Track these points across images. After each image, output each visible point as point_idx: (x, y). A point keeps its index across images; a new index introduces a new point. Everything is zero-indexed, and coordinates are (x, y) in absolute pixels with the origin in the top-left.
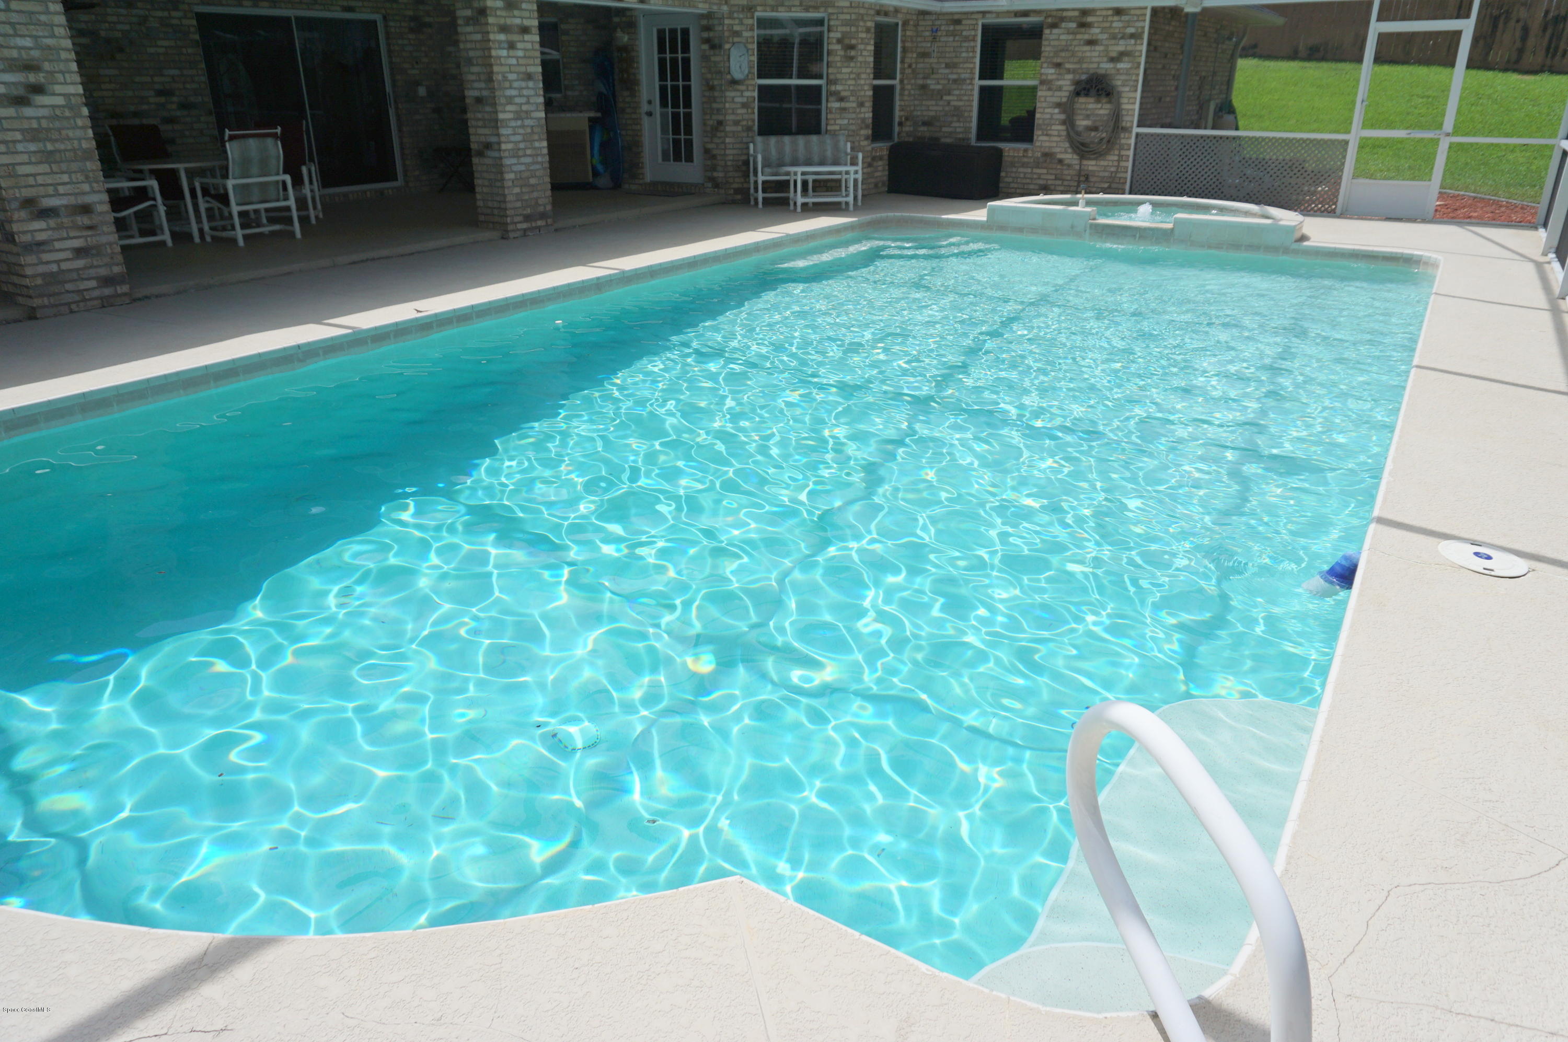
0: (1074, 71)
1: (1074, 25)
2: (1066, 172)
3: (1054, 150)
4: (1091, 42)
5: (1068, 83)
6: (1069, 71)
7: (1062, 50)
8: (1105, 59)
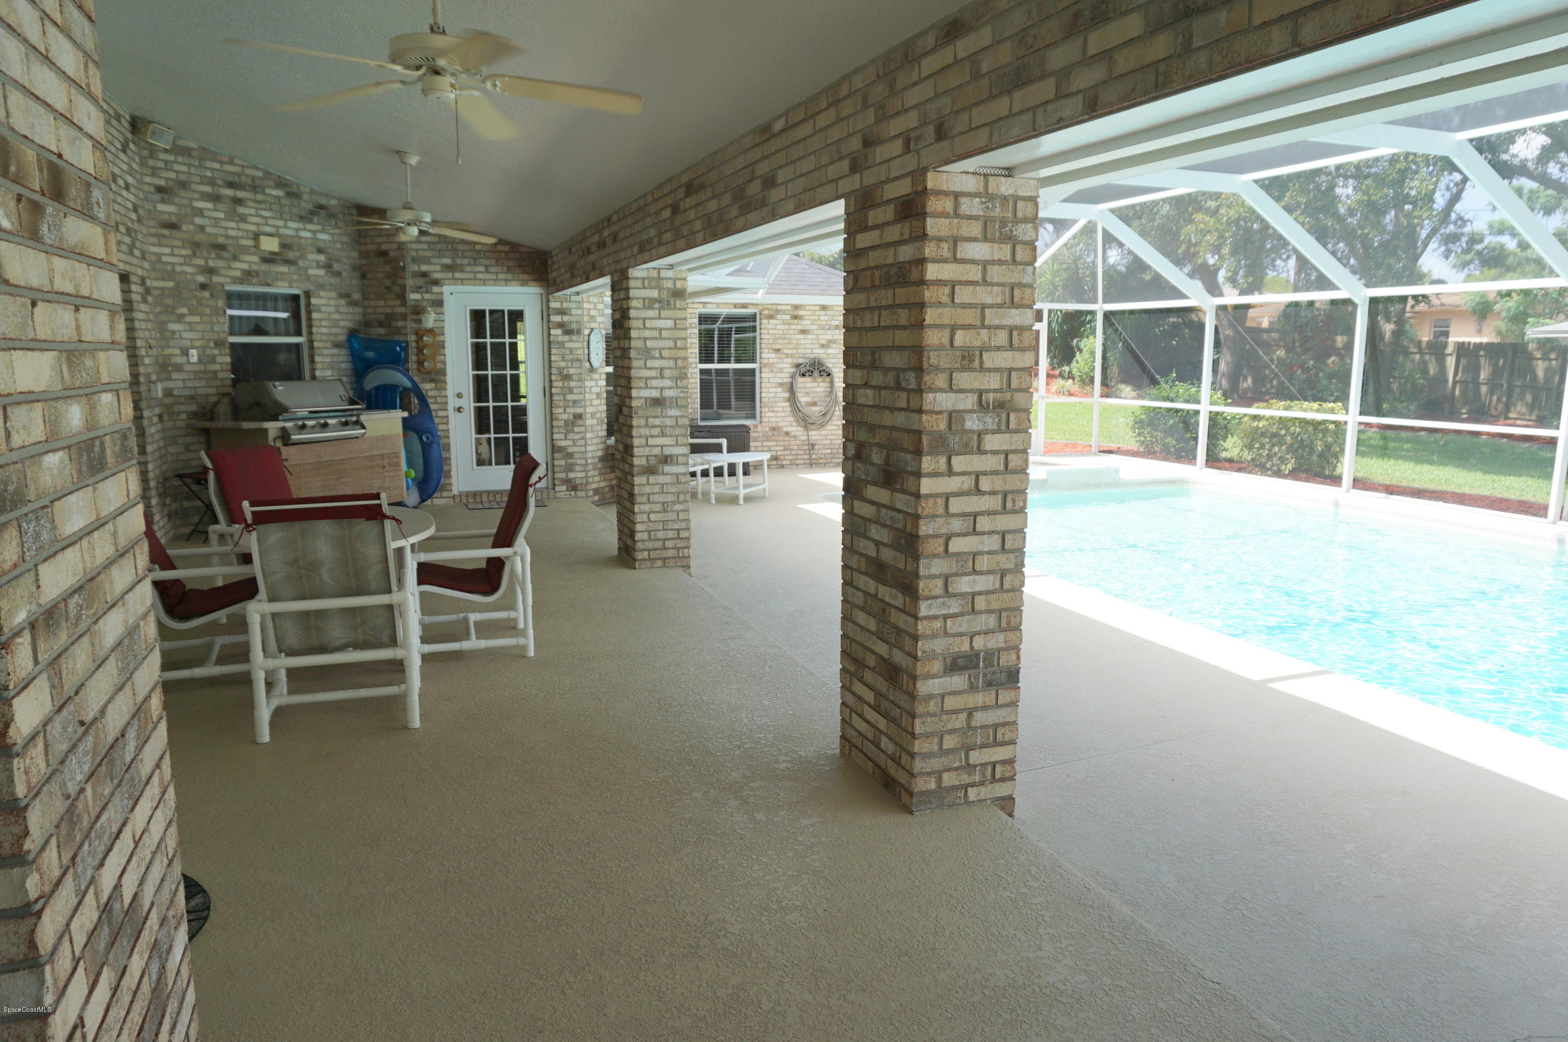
0: (792, 356)
1: (788, 317)
2: (793, 443)
3: (781, 424)
4: (803, 332)
5: (788, 366)
6: (787, 356)
7: (780, 338)
8: (817, 346)
